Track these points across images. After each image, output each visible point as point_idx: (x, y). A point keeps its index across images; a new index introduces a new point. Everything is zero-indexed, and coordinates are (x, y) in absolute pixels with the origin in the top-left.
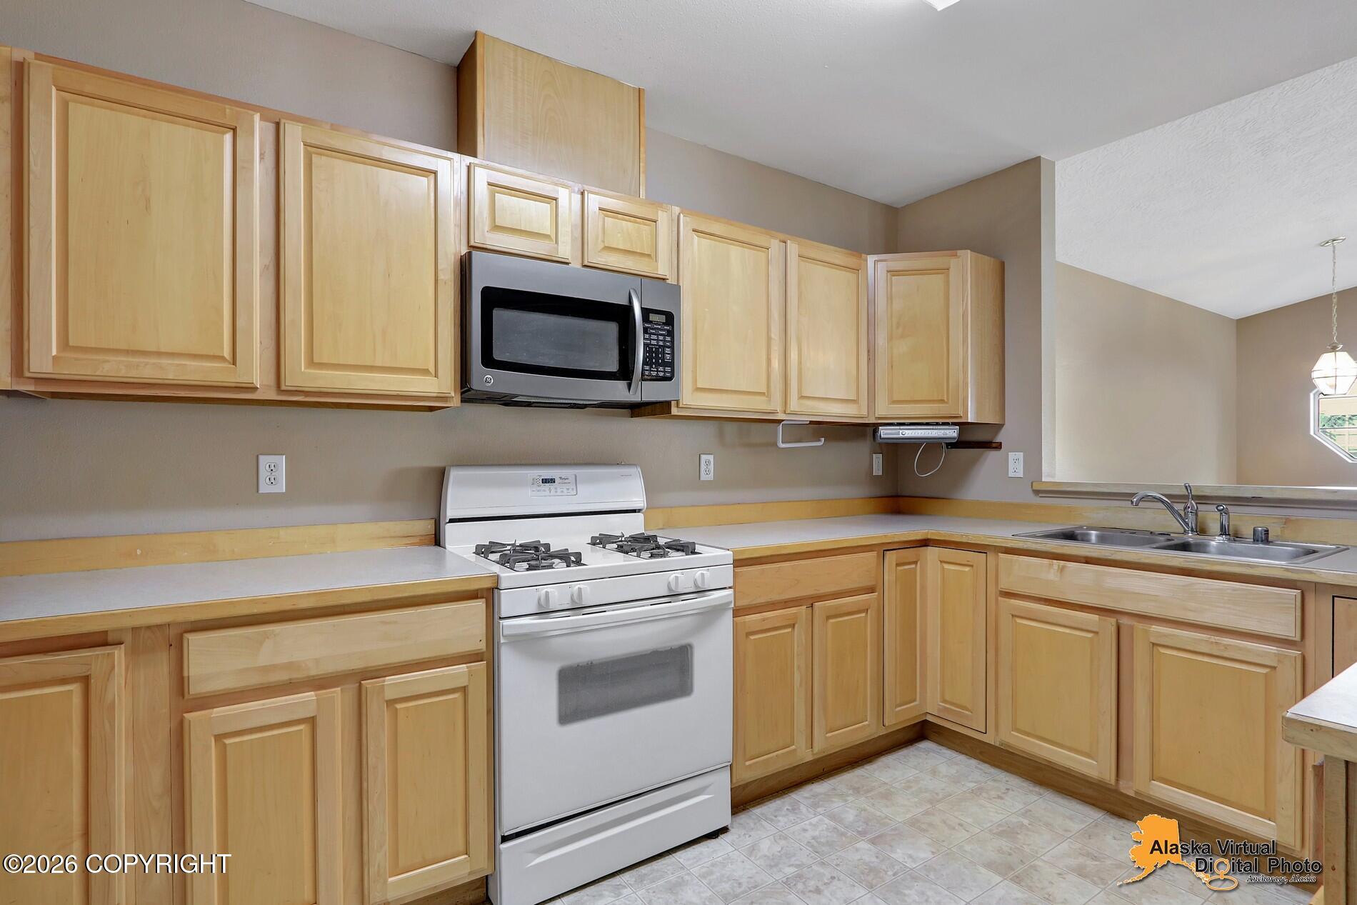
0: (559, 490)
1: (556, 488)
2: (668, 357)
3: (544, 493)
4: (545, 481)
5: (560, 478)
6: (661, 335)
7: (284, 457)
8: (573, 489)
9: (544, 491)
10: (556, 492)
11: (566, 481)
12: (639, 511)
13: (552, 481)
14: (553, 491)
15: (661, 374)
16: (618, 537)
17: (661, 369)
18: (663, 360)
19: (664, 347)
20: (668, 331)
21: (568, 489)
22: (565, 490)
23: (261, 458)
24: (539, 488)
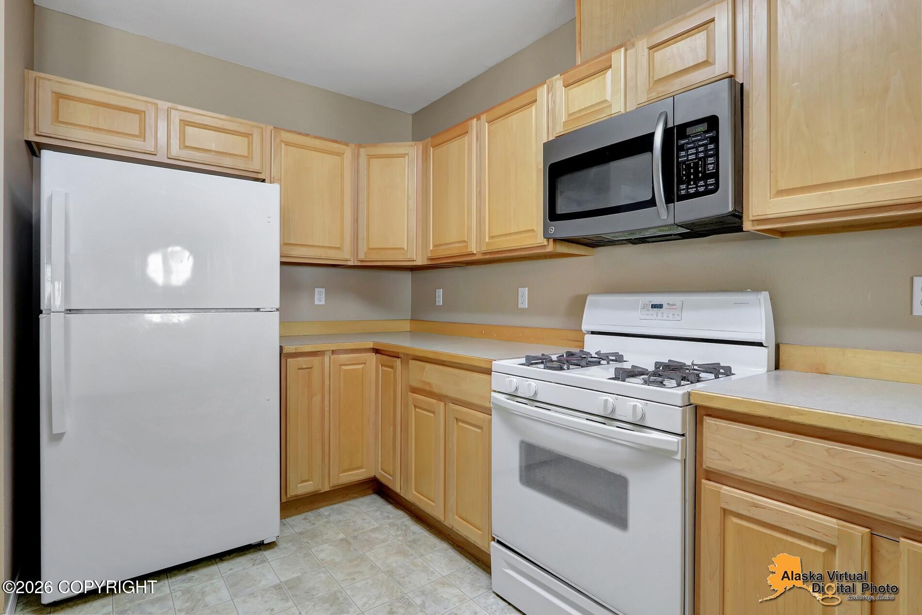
0: (665, 315)
1: (662, 313)
2: (711, 167)
3: (651, 317)
4: (654, 306)
5: (668, 304)
6: (701, 146)
7: (527, 288)
8: (678, 315)
9: (652, 315)
10: (662, 316)
11: (674, 307)
12: (760, 344)
13: (660, 306)
14: (660, 315)
15: (702, 189)
16: (689, 366)
17: (702, 183)
18: (704, 173)
19: (705, 158)
20: (710, 138)
21: (673, 315)
22: (671, 316)
23: (519, 289)
24: (648, 312)
